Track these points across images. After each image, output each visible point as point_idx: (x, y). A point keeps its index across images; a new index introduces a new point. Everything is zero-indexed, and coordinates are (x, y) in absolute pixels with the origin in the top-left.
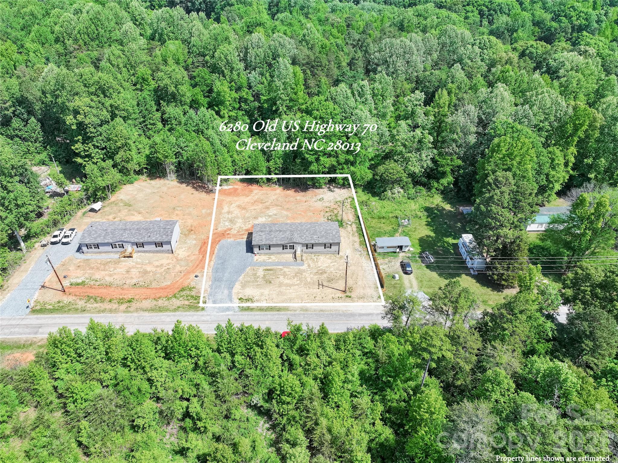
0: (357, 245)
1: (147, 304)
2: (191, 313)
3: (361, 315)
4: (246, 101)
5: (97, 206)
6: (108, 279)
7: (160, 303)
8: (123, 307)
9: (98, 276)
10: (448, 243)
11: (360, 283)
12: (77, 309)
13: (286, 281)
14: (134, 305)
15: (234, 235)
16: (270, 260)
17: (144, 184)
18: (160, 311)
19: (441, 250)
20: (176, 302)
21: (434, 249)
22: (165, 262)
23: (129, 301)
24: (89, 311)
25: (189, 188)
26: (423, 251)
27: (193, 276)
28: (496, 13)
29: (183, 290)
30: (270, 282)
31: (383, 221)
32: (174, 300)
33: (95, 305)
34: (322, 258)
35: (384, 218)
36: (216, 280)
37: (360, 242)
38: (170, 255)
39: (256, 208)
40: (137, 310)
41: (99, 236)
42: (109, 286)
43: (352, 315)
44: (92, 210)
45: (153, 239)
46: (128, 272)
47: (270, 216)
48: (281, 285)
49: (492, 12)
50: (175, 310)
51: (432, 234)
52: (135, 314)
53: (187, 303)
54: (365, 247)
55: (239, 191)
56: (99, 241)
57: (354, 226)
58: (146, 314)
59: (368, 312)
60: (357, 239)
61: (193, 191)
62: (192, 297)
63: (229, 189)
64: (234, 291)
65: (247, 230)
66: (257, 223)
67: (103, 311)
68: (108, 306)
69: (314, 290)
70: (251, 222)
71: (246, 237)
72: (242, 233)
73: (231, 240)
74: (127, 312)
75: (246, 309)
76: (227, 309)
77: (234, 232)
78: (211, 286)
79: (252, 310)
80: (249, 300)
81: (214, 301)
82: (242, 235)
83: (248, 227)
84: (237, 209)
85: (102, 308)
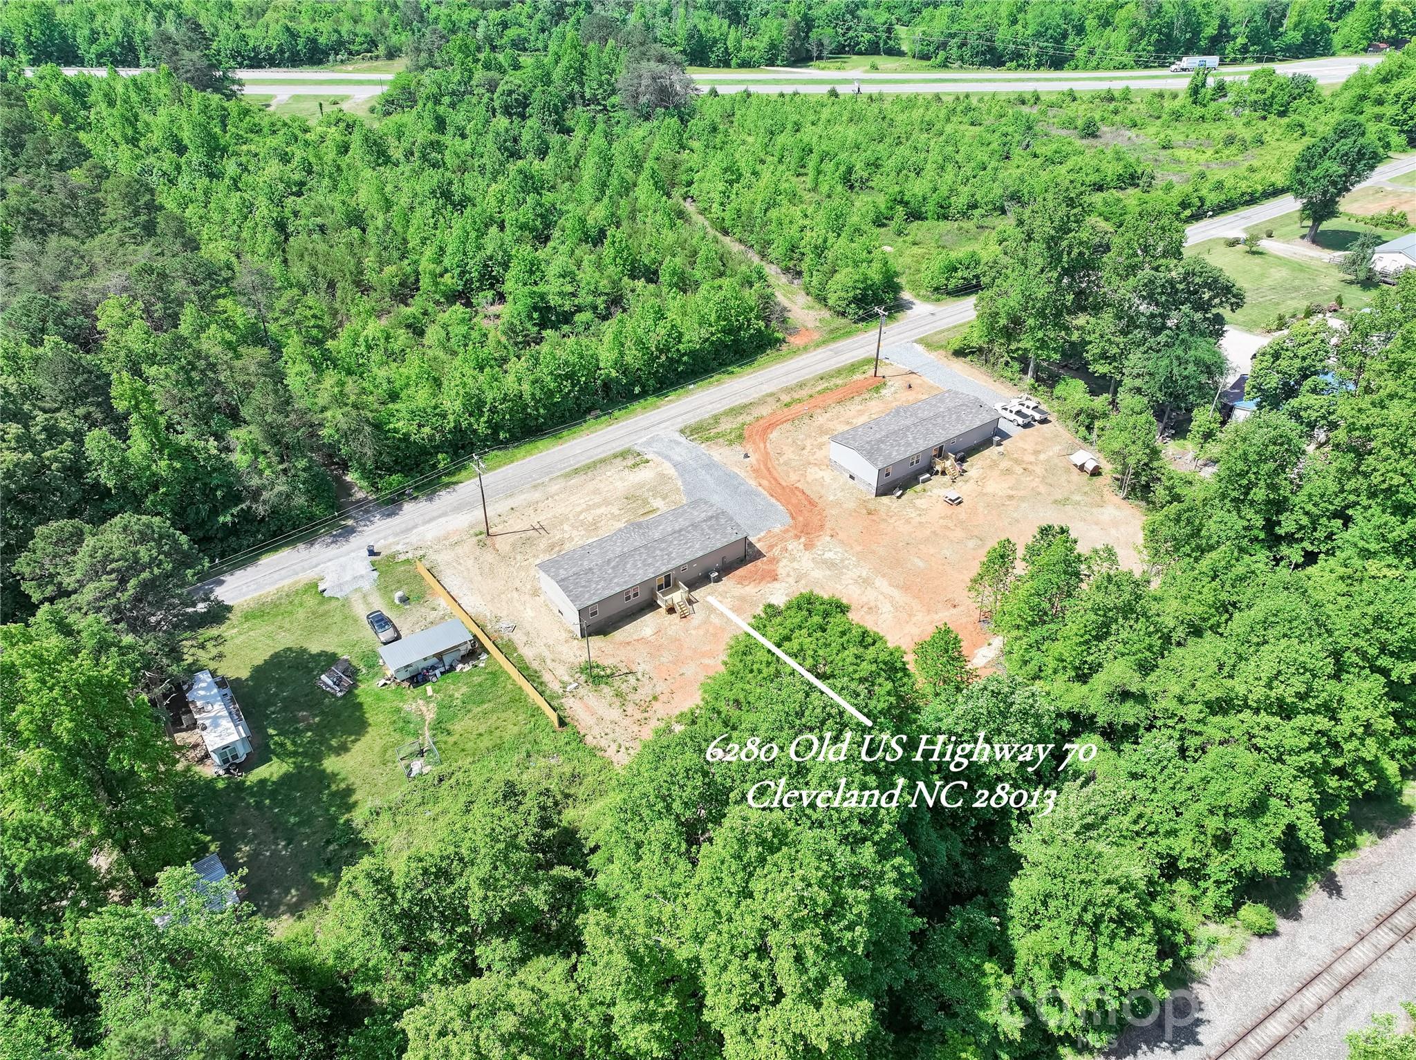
0: (518, 638)
1: (765, 411)
2: (689, 423)
3: (444, 514)
7: (747, 418)
8: (786, 398)
10: (283, 754)
11: (470, 563)
13: (603, 510)
14: (775, 403)
15: (782, 538)
18: (732, 410)
19: (304, 719)
20: (728, 425)
21: (322, 713)
24: (814, 380)
26: (350, 691)
29: (740, 437)
30: (627, 498)
37: (515, 649)
40: (762, 401)
43: (458, 509)
48: (606, 503)
51: (330, 764)
53: (715, 431)
54: (499, 641)
57: (555, 686)
58: (745, 401)
59: (434, 524)
60: (528, 653)
62: (717, 437)
64: (667, 464)
65: (774, 560)
66: (776, 585)
67: (801, 385)
68: (804, 393)
69: (543, 518)
70: (791, 580)
71: (758, 546)
72: (776, 551)
73: (777, 529)
74: (772, 395)
75: (623, 455)
76: (649, 443)
77: (794, 546)
78: (710, 457)
79: (615, 456)
80: (635, 465)
81: (678, 443)
82: (771, 547)
83: (783, 568)
84: (865, 599)
85: (807, 388)
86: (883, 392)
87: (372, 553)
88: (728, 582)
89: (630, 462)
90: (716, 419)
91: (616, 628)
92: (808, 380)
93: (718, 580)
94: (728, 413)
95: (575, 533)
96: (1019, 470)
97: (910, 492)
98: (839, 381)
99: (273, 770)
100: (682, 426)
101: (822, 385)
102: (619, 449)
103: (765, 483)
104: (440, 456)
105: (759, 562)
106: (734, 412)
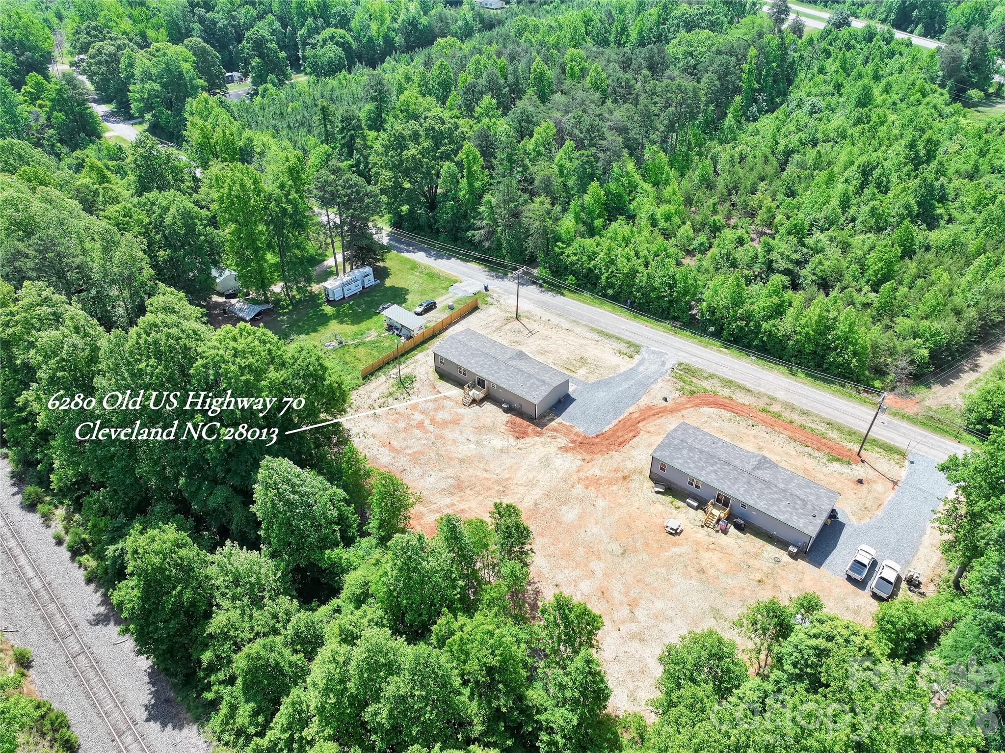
1: (744, 399)
2: (696, 365)
7: (726, 392)
8: (775, 408)
10: (338, 310)
11: (491, 319)
13: (563, 351)
14: (761, 403)
15: (567, 433)
18: (731, 382)
19: (360, 307)
20: (707, 385)
21: (364, 311)
23: (766, 410)
24: (822, 420)
27: (670, 403)
29: (692, 393)
37: (421, 352)
40: (759, 395)
42: (791, 440)
47: (478, 443)
50: (712, 376)
51: (333, 322)
52: (762, 390)
53: (694, 380)
57: (394, 371)
58: (748, 385)
60: (419, 356)
62: (684, 382)
64: (631, 366)
65: (539, 434)
66: (512, 440)
67: (803, 413)
69: (544, 332)
70: (520, 445)
71: (553, 423)
72: (551, 434)
73: (579, 430)
75: (633, 346)
76: (654, 353)
77: (562, 442)
78: (655, 383)
79: (628, 343)
80: (623, 354)
81: (663, 366)
82: (555, 430)
83: (533, 440)
85: (804, 417)
86: (836, 465)
87: (486, 289)
88: (507, 417)
89: (626, 351)
91: (447, 381)
92: (817, 415)
93: (506, 411)
94: (722, 380)
96: (758, 577)
97: (669, 498)
98: (833, 435)
99: (328, 309)
100: (686, 361)
101: (822, 428)
102: (637, 342)
103: (637, 415)
104: (570, 277)
105: (532, 427)
106: (729, 383)
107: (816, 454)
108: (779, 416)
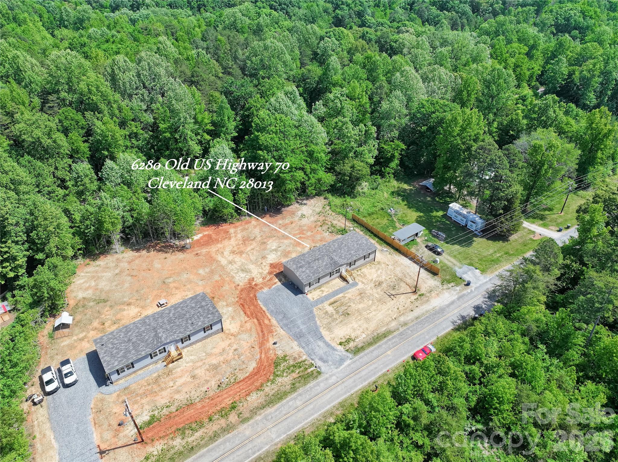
0: (378, 247)
1: (255, 399)
2: (312, 384)
3: (448, 306)
4: (136, 135)
5: (65, 318)
6: (181, 398)
7: (269, 389)
8: (233, 418)
9: (162, 400)
10: (438, 217)
12: (181, 453)
13: (360, 306)
14: (243, 409)
15: (264, 284)
16: (325, 294)
17: (90, 269)
18: (281, 399)
19: (440, 225)
20: (285, 381)
21: (435, 226)
22: (223, 345)
23: (233, 408)
24: (199, 446)
25: (153, 253)
26: (430, 231)
27: (270, 345)
28: (288, 6)
29: (277, 364)
30: (348, 314)
31: (375, 216)
32: (279, 380)
33: (198, 434)
34: (365, 270)
35: (373, 213)
36: (298, 337)
37: (377, 242)
38: (221, 335)
39: (252, 247)
40: (254, 412)
41: (128, 351)
42: (190, 404)
43: (442, 310)
44: (64, 326)
45: (200, 324)
46: (194, 377)
47: (276, 250)
48: (359, 312)
49: (283, 6)
51: (421, 214)
52: (258, 418)
53: (295, 375)
54: (385, 245)
55: (214, 236)
56: (132, 357)
57: (357, 230)
58: (269, 410)
60: (372, 241)
61: (162, 255)
62: (293, 366)
63: (201, 238)
64: (327, 339)
65: (270, 273)
66: (271, 262)
67: (215, 436)
68: (214, 427)
69: (391, 303)
70: (264, 264)
71: (277, 280)
72: (268, 277)
73: (266, 290)
74: (244, 421)
75: (357, 351)
76: (342, 360)
77: (259, 281)
78: (300, 345)
79: (363, 348)
80: (348, 341)
81: (321, 359)
82: (271, 279)
83: (267, 269)
84: (234, 256)
85: (211, 433)
89: (352, 345)
90: (294, 388)
92: (206, 445)
95: (371, 292)
96: (107, 324)
100: (320, 379)
102: (362, 354)
103: (266, 322)
105: (278, 271)
107: (165, 411)
108: (224, 413)
